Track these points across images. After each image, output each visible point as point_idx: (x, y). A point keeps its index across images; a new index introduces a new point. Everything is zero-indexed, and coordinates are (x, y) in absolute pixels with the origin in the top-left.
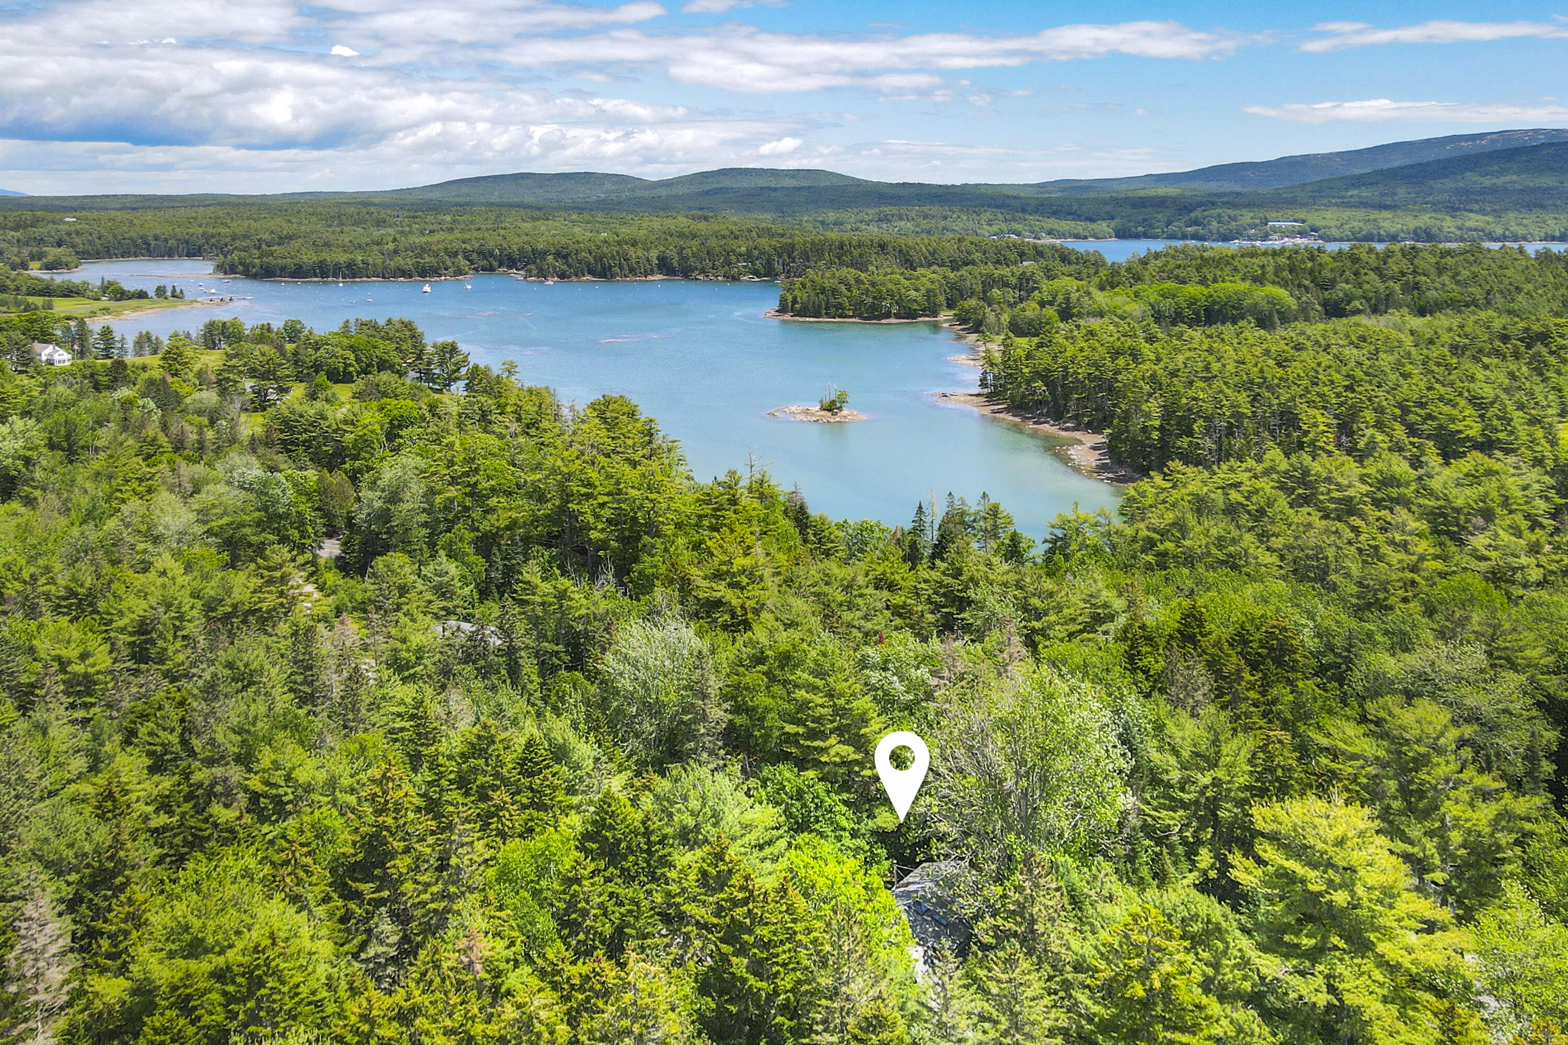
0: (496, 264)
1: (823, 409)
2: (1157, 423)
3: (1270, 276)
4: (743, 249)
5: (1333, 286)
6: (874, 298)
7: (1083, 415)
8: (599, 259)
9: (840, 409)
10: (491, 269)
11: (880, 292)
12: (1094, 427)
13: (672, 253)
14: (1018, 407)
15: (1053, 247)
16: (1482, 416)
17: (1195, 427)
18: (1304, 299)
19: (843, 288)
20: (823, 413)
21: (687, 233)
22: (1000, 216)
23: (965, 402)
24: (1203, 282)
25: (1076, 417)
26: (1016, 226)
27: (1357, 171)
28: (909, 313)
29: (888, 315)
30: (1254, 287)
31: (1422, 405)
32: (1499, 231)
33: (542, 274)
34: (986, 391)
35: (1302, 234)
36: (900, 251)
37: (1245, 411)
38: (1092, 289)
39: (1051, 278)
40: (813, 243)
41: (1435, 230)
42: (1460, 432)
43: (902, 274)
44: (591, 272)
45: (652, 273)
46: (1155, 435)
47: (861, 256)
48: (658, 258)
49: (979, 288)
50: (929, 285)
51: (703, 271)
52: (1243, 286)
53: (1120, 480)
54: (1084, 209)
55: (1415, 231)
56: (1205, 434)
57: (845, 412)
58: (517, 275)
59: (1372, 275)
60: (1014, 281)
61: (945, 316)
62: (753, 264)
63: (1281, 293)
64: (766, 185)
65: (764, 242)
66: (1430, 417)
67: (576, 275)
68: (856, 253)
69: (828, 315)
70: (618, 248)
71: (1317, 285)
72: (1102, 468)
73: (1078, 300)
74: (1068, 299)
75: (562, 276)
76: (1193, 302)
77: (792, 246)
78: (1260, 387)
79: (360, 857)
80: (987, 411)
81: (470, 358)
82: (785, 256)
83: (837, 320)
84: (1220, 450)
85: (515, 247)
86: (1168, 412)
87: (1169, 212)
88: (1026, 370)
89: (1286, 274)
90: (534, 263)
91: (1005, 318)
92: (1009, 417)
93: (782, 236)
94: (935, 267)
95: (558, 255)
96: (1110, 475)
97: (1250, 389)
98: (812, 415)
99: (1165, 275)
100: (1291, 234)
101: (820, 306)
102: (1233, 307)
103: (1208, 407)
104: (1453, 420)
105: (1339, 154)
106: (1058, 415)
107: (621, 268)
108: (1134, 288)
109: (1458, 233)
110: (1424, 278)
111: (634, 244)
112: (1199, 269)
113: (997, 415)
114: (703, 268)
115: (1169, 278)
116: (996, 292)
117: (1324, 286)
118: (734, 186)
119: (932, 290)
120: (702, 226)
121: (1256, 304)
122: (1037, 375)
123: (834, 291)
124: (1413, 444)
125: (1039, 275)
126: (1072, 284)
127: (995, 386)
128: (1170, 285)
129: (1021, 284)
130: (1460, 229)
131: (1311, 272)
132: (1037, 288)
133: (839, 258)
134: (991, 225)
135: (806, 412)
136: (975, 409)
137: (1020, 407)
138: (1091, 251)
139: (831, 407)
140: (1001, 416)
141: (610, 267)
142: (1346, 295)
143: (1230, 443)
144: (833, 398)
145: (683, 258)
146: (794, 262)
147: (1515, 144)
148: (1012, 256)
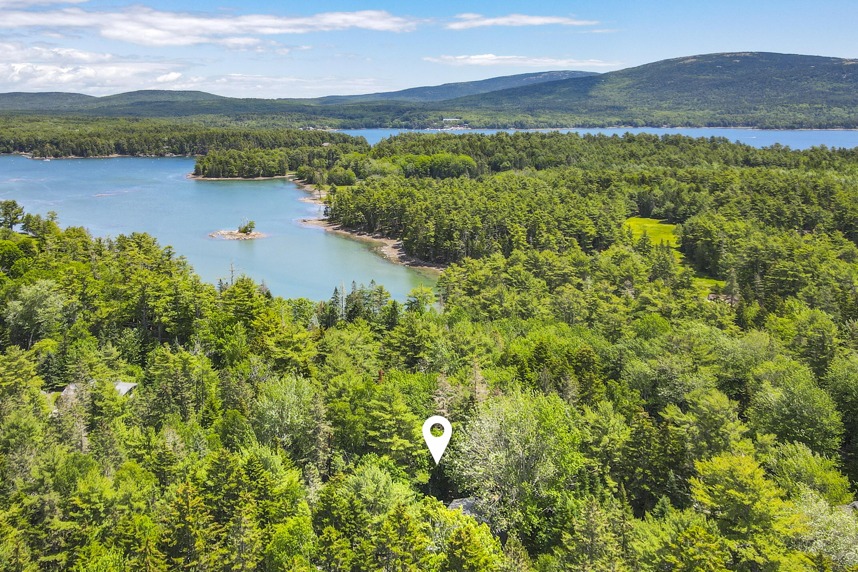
0: (11, 149)
1: (240, 231)
2: (433, 234)
3: (461, 149)
4: (166, 139)
5: (493, 155)
6: (251, 166)
7: (385, 229)
8: (80, 145)
9: (250, 231)
10: (9, 152)
11: (253, 162)
12: (392, 236)
13: (123, 141)
14: (347, 226)
15: (339, 135)
16: (596, 224)
17: (454, 235)
18: (480, 161)
19: (232, 161)
20: (241, 234)
21: (129, 129)
22: (303, 117)
23: (317, 224)
24: (427, 153)
25: (381, 231)
26: (313, 122)
27: (484, 92)
28: (269, 174)
29: (258, 175)
30: (454, 156)
31: (566, 219)
32: (554, 122)
33: (43, 155)
34: (327, 218)
35: (460, 125)
36: (257, 138)
37: (480, 226)
38: (370, 159)
39: (346, 152)
40: (206, 134)
41: (524, 123)
42: (588, 233)
43: (264, 152)
44: (74, 153)
45: (112, 153)
46: (432, 240)
47: (235, 141)
48: (115, 144)
49: (306, 159)
50: (279, 158)
51: (143, 151)
52: (448, 155)
53: (413, 264)
54: (347, 112)
55: (515, 123)
56: (459, 239)
57: (253, 233)
58: (28, 156)
59: (512, 149)
60: (324, 154)
61: (289, 174)
62: (172, 147)
63: (468, 158)
64: (167, 99)
65: (176, 134)
66: (572, 226)
67: (65, 155)
68: (232, 139)
69: (224, 176)
70: (90, 139)
71: (485, 154)
72: (402, 259)
73: (363, 165)
74: (356, 164)
75: (56, 156)
76: (423, 164)
77: (195, 136)
78: (484, 213)
79: (175, 543)
80: (330, 229)
81: (24, 210)
82: (191, 142)
83: (229, 178)
84: (467, 246)
85: (24, 139)
86: (438, 227)
87: (392, 113)
88: (352, 206)
89: (468, 148)
90: (36, 148)
91: (326, 176)
92: (343, 232)
93: (185, 130)
94: (281, 148)
95: (51, 143)
96: (408, 262)
97: (479, 214)
98: (235, 235)
99: (407, 150)
100: (455, 125)
101: (219, 171)
102: (445, 166)
103: (460, 225)
104: (583, 226)
105: (472, 82)
106: (370, 229)
107: (93, 150)
108: (392, 158)
109: (535, 124)
110: (537, 150)
111: (99, 136)
112: (424, 146)
113: (337, 231)
114: (143, 150)
115: (410, 152)
116: (316, 161)
117: (489, 154)
118: (147, 100)
119: (282, 161)
120: (135, 125)
121: (457, 165)
122: (359, 208)
123: (227, 163)
124: (566, 240)
125: (339, 151)
126: (358, 156)
127: (333, 215)
128: (411, 155)
129: (329, 156)
130: (536, 122)
131: (481, 147)
132: (338, 158)
133: (222, 143)
134: (299, 122)
135: (231, 234)
136: (323, 228)
137: (348, 226)
138: (359, 136)
139: (246, 231)
140: (339, 231)
141: (86, 150)
142: (500, 159)
143: (472, 243)
144: (246, 225)
145: (130, 144)
146: (196, 145)
147: (555, 79)
148: (318, 140)
